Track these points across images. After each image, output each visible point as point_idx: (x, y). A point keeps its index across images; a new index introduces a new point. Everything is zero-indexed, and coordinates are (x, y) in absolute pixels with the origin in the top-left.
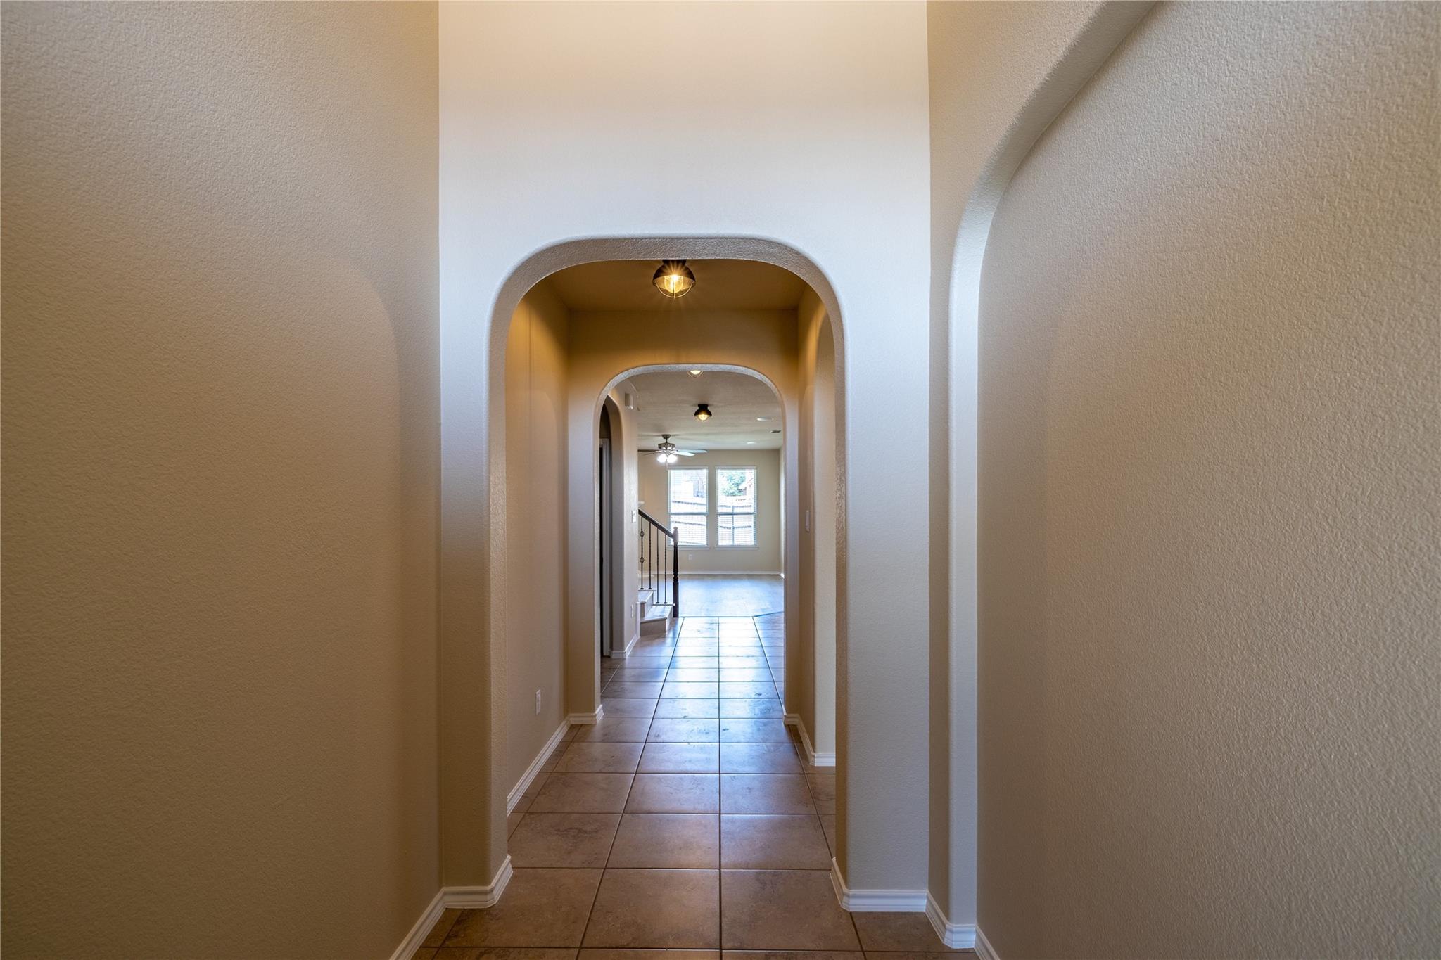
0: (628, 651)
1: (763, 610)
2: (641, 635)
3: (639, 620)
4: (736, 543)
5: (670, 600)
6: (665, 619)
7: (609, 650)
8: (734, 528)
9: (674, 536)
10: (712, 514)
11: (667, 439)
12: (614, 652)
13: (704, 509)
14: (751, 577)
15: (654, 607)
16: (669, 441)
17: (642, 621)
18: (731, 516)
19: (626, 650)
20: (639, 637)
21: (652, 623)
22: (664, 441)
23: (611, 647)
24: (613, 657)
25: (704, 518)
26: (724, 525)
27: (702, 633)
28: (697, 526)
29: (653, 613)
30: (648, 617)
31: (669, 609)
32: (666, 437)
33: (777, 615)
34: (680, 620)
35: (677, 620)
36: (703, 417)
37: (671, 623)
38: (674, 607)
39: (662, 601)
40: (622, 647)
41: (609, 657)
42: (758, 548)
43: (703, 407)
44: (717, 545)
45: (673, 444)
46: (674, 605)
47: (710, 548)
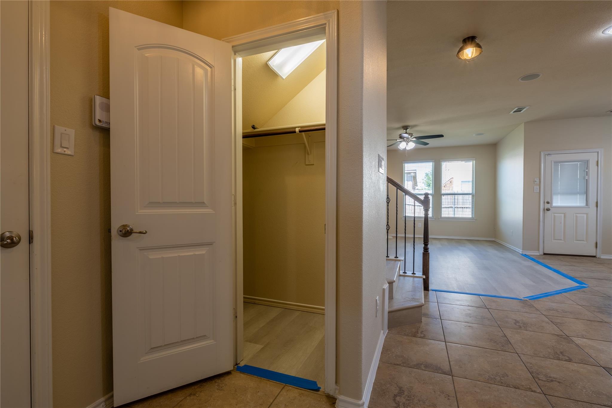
3: (387, 309)
7: (334, 383)
10: (437, 195)
11: (406, 130)
15: (402, 278)
20: (387, 331)
21: (404, 311)
32: (406, 128)
38: (424, 279)
42: (476, 220)
43: (470, 40)
44: (441, 217)
45: (411, 134)
46: (424, 277)
47: (435, 219)
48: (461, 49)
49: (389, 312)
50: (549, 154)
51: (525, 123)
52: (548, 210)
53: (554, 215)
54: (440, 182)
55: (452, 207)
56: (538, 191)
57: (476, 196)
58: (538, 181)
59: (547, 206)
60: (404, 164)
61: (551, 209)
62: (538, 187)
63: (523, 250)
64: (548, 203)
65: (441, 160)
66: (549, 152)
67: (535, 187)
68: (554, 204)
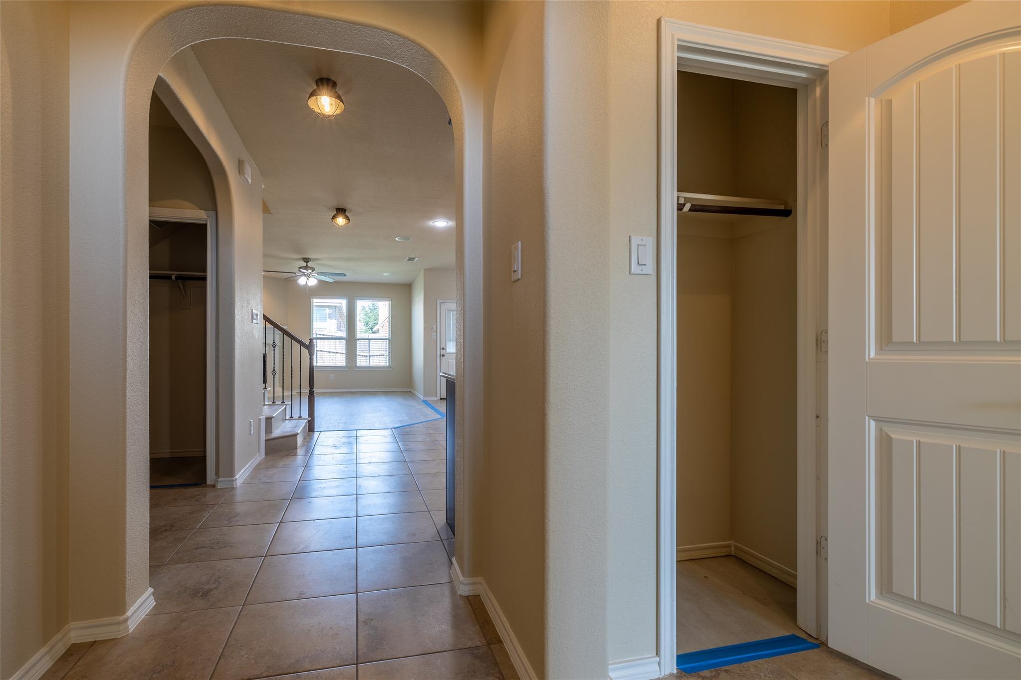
0: (241, 476)
1: (401, 421)
2: (266, 454)
3: (263, 437)
4: (371, 365)
5: (305, 414)
6: (296, 435)
7: (214, 476)
8: (370, 356)
9: (310, 347)
10: (351, 340)
11: (307, 262)
12: (221, 479)
13: (344, 334)
14: (386, 393)
15: (287, 421)
16: (309, 264)
17: (268, 438)
18: (368, 341)
19: (237, 477)
20: (263, 456)
21: (280, 440)
22: (305, 264)
23: (217, 474)
24: (219, 486)
25: (344, 342)
26: (362, 354)
27: (338, 448)
28: (339, 355)
29: (281, 429)
30: (277, 432)
31: (303, 423)
32: (306, 260)
33: (415, 425)
34: (316, 434)
35: (313, 435)
36: (341, 221)
37: (304, 439)
38: (309, 421)
39: (296, 416)
40: (231, 473)
41: (214, 486)
42: (392, 368)
43: (341, 211)
44: (356, 366)
45: (313, 268)
46: (310, 419)
47: (349, 368)
48: (334, 217)
49: (266, 440)
50: (443, 302)
51: (424, 270)
52: (443, 356)
53: (448, 361)
54: (355, 325)
55: (384, 355)
56: (435, 338)
57: (392, 341)
58: (435, 328)
59: (443, 352)
60: (311, 299)
61: (445, 355)
62: (435, 334)
63: (424, 396)
64: (443, 349)
65: (355, 298)
66: (443, 301)
67: (433, 334)
68: (448, 351)
